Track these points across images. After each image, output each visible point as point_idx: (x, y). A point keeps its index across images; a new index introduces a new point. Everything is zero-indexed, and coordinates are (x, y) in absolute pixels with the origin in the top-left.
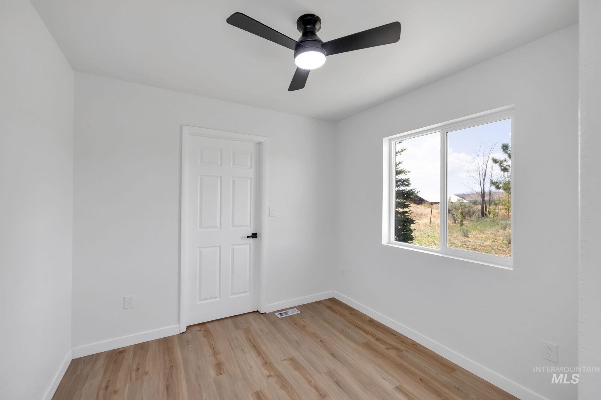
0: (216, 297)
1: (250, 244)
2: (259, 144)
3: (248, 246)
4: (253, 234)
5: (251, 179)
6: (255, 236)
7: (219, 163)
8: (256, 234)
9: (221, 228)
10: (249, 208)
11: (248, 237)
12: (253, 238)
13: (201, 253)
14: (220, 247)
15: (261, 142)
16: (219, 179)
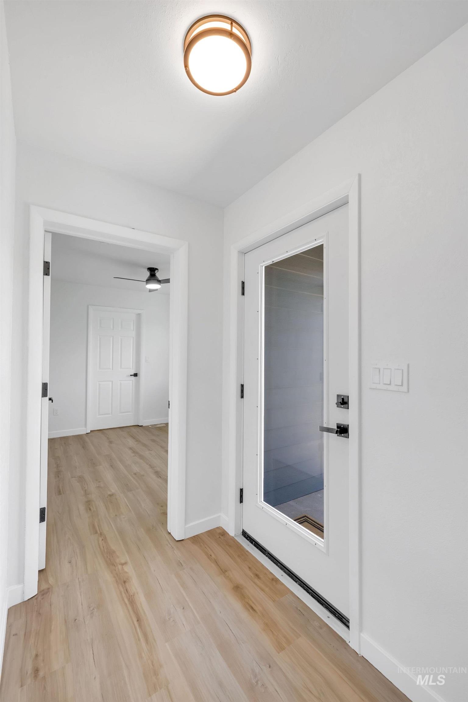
0: (109, 414)
1: (132, 380)
2: (139, 315)
3: (131, 381)
4: (135, 374)
5: (133, 337)
6: (135, 375)
7: (112, 327)
8: (137, 374)
9: (112, 369)
10: (132, 356)
11: (131, 375)
12: (135, 376)
13: (100, 385)
14: (112, 381)
15: (140, 314)
16: (112, 338)
